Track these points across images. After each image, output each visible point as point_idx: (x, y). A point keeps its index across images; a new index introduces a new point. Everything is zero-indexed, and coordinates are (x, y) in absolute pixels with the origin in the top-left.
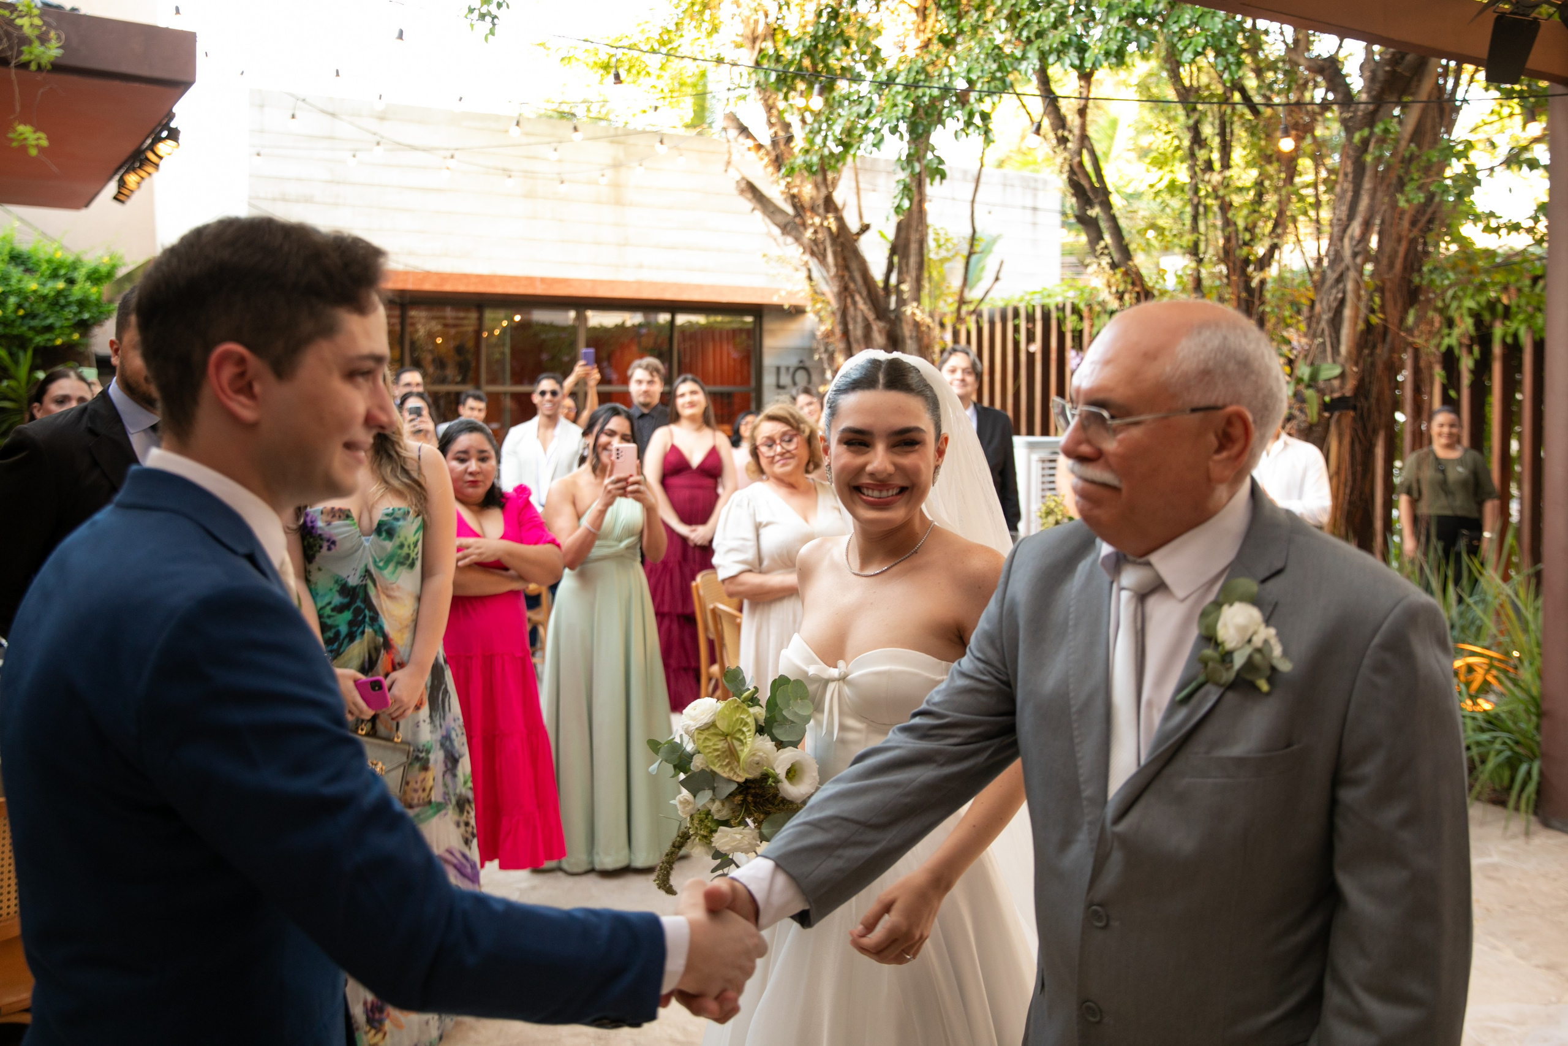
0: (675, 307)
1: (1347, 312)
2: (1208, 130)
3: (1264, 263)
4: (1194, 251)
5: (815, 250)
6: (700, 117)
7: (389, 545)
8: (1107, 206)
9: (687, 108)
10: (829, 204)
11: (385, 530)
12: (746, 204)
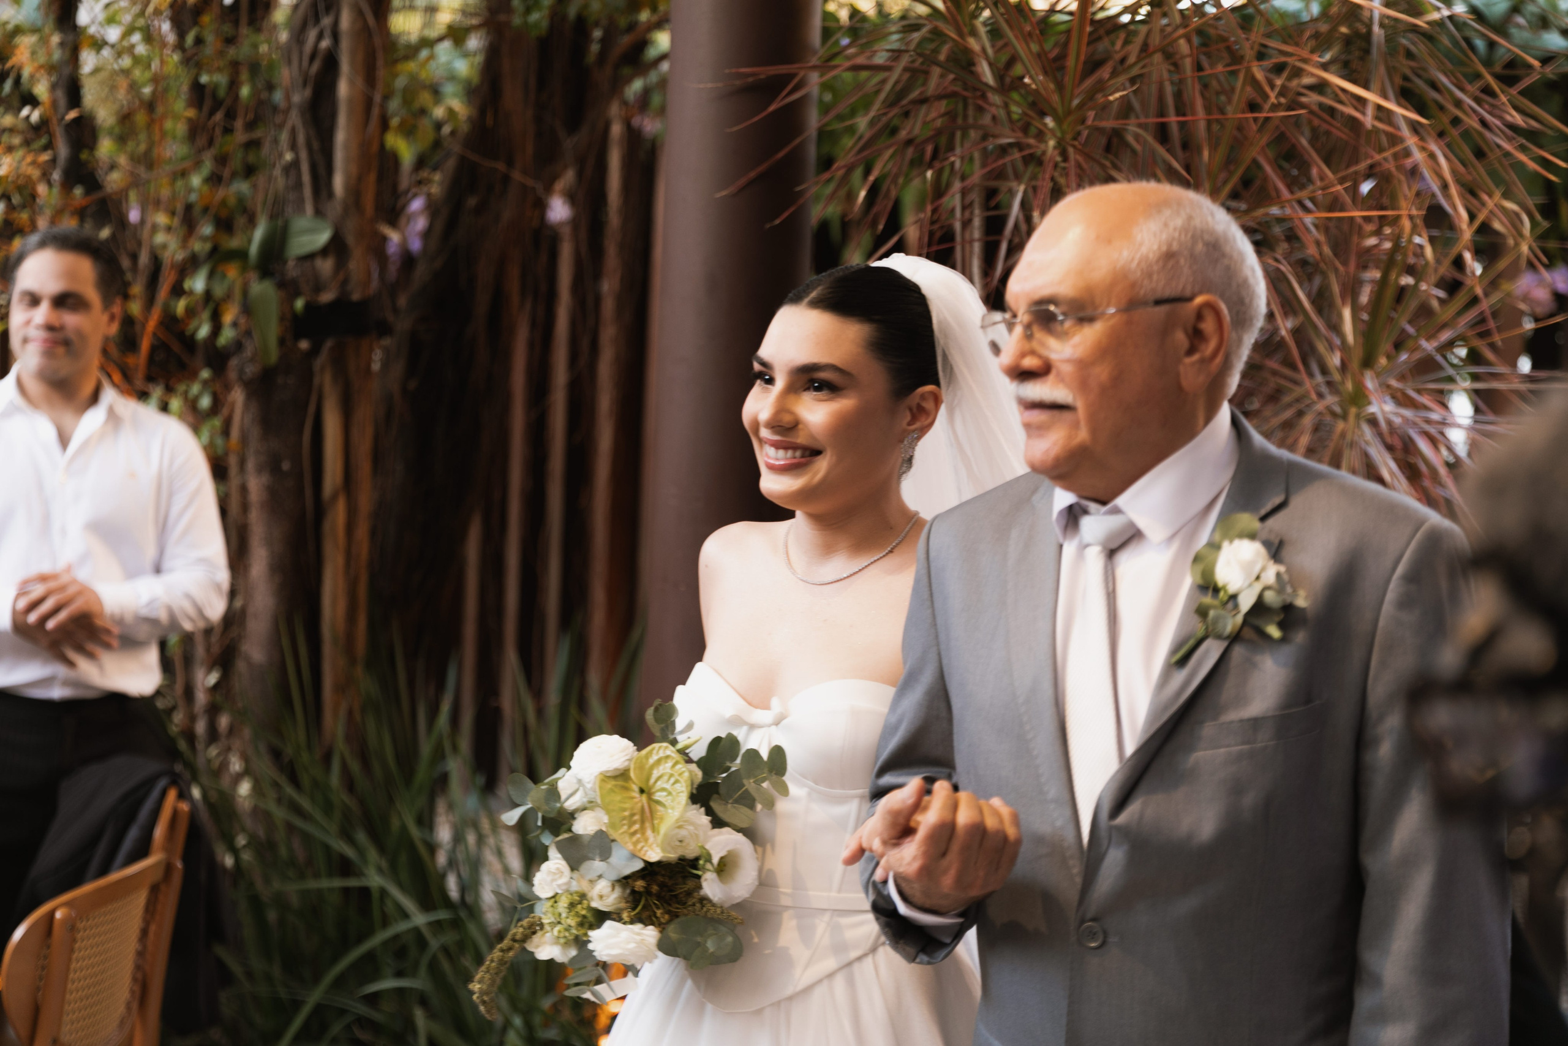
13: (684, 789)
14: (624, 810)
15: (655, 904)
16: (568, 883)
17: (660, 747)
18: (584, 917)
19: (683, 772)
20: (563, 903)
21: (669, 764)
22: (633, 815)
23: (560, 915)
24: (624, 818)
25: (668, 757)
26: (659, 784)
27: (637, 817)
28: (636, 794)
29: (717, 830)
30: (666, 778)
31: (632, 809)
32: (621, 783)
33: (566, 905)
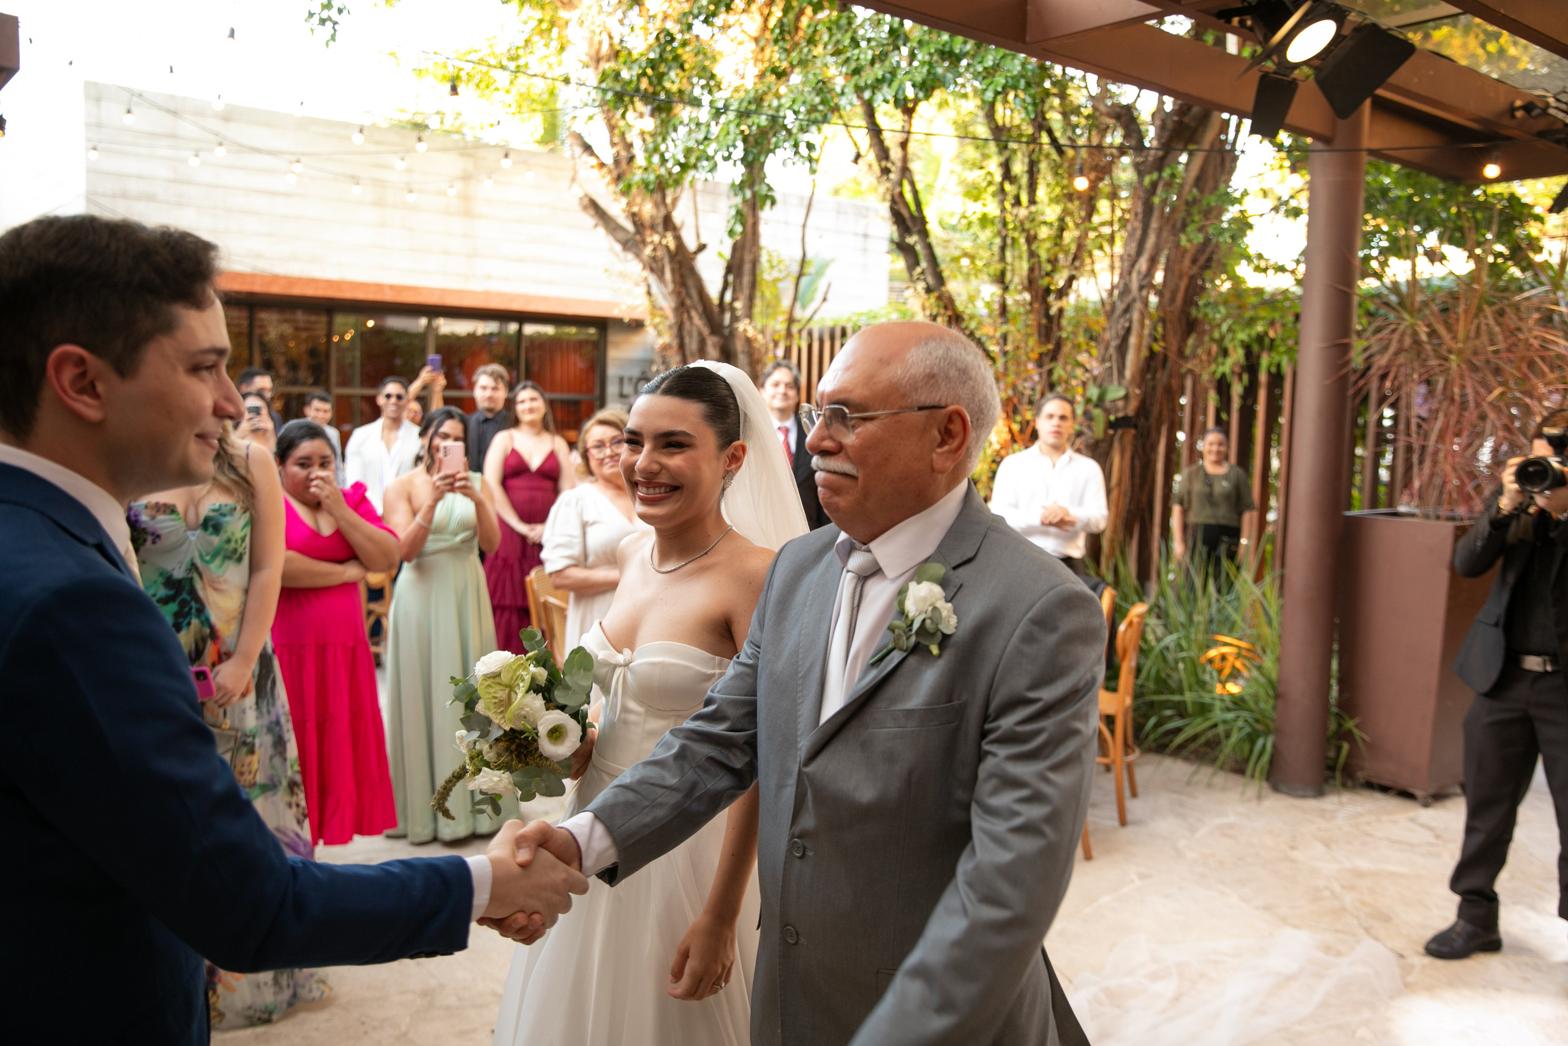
0: (523, 317)
1: (1133, 340)
2: (1019, 167)
3: (1062, 293)
4: (1001, 279)
5: (654, 266)
6: (551, 134)
7: (216, 540)
8: (924, 234)
9: (537, 125)
10: (668, 223)
11: (212, 525)
12: (588, 220)
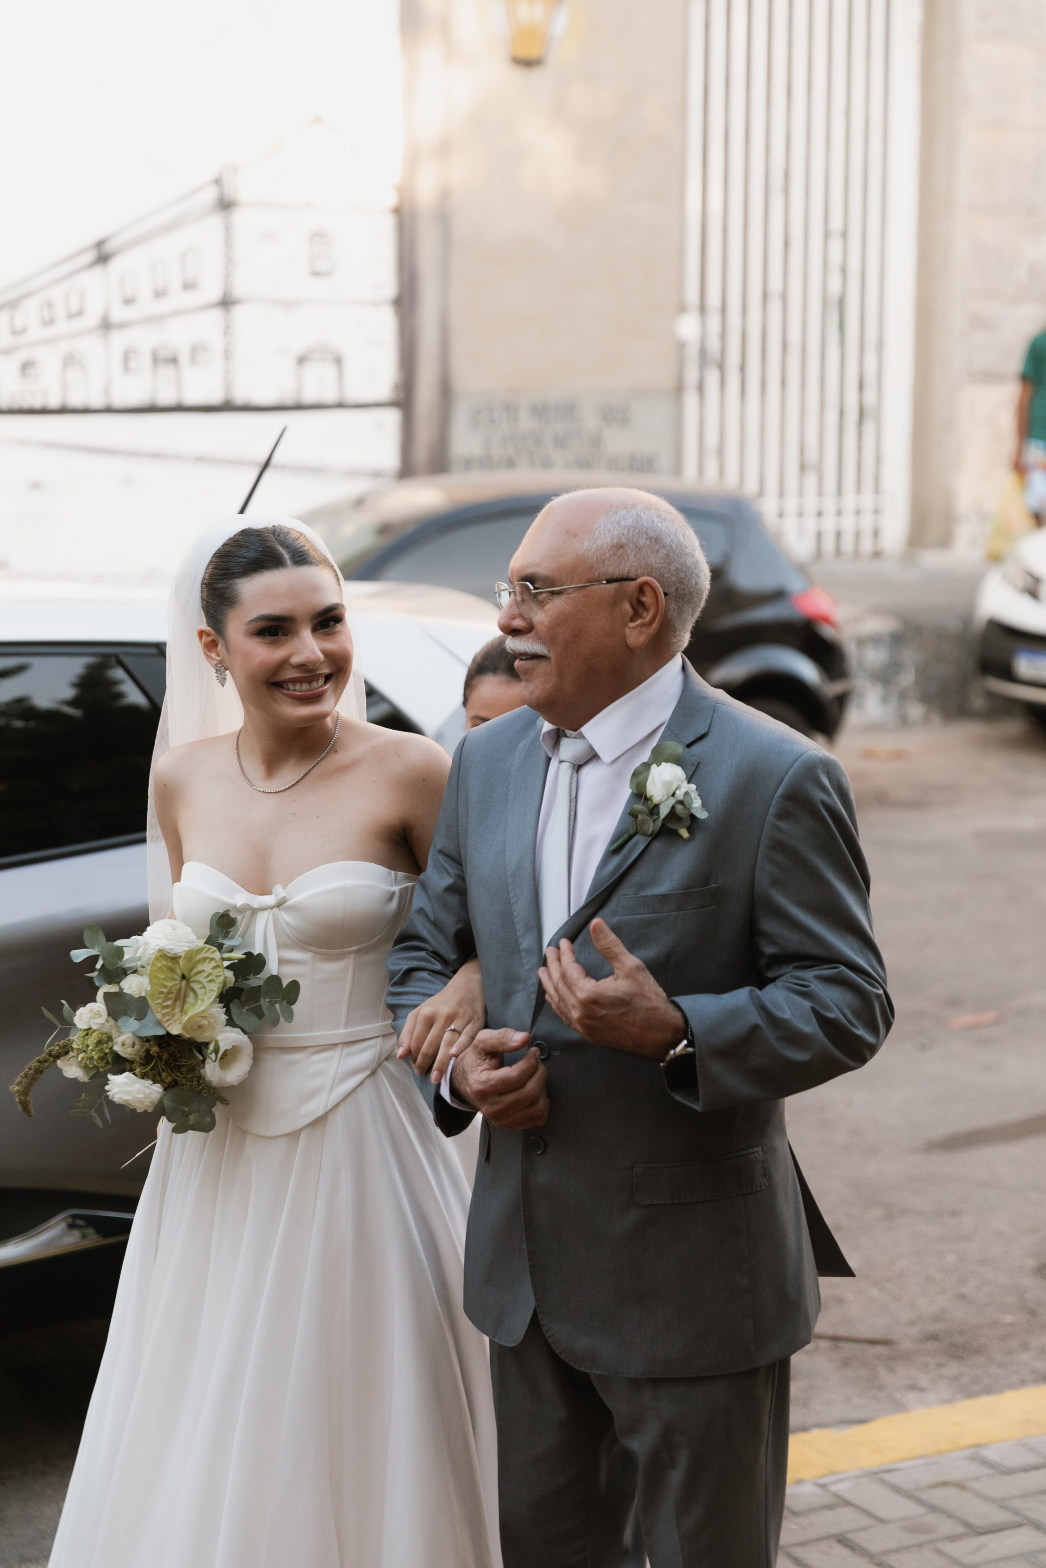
13: (216, 989)
14: (165, 987)
15: (162, 1068)
16: (103, 1025)
17: (210, 949)
18: (106, 1054)
19: (220, 976)
20: (92, 1040)
21: (213, 964)
22: (169, 993)
23: (88, 1046)
24: (162, 993)
25: (212, 959)
26: (197, 978)
27: (172, 996)
28: (178, 978)
29: (229, 1028)
30: (206, 974)
31: (171, 988)
32: (170, 964)
33: (95, 1041)
